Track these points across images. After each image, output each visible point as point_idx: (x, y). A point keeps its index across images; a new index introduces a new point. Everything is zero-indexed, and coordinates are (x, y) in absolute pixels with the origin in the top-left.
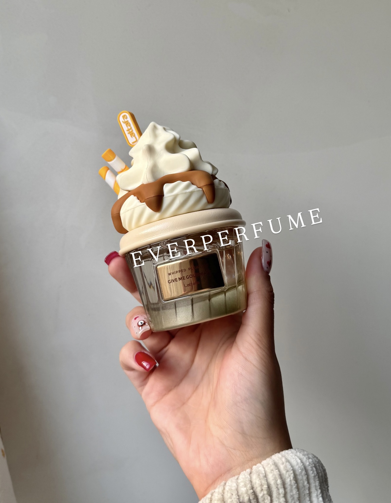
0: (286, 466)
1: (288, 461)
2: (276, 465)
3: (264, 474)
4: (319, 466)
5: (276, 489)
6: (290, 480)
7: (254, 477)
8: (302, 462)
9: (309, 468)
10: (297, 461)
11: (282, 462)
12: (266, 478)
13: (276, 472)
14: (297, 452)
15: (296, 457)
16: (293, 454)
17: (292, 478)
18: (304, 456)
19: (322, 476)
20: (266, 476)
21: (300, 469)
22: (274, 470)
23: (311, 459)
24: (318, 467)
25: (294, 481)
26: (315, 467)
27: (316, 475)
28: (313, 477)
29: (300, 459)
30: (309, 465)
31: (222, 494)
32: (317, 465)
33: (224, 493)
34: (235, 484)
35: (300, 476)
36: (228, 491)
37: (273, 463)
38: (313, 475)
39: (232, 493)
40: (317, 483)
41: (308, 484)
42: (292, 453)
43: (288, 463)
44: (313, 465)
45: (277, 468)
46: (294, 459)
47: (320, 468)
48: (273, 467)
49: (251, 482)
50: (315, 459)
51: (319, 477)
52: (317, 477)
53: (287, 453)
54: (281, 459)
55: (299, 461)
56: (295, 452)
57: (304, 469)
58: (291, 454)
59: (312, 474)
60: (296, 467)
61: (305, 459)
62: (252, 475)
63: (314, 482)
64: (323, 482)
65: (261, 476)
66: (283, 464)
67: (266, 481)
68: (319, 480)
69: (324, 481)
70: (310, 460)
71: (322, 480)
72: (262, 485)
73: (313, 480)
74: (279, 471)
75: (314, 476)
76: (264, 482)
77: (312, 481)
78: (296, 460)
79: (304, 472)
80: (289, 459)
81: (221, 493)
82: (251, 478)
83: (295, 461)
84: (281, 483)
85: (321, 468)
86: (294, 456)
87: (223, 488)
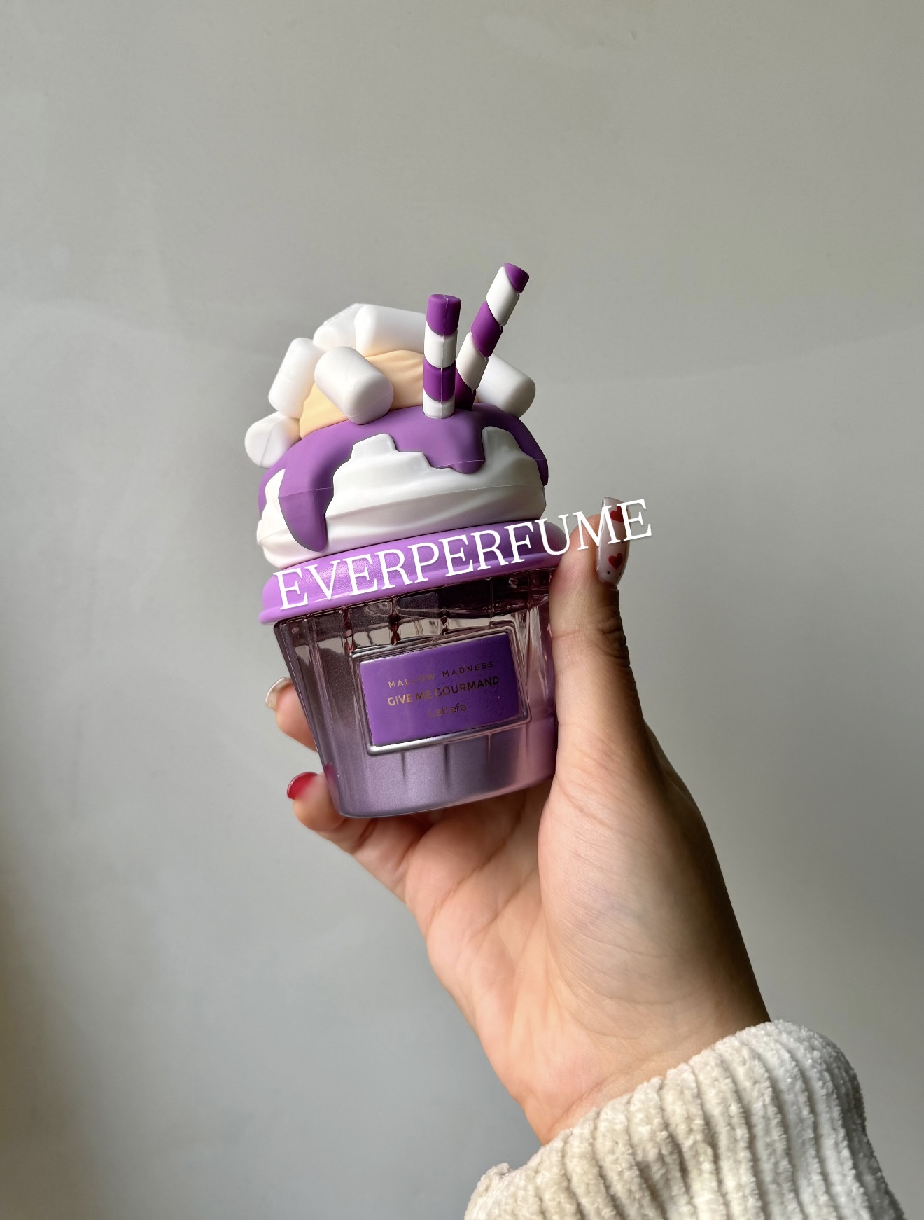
0: (751, 1070)
1: (757, 1056)
2: (725, 1067)
3: (696, 1090)
4: (839, 1068)
5: (728, 1128)
6: (765, 1106)
7: (670, 1096)
8: (793, 1057)
9: (813, 1074)
10: (780, 1057)
11: (741, 1058)
12: (699, 1101)
13: (726, 1084)
14: (780, 1033)
15: (779, 1046)
16: (772, 1038)
17: (768, 1100)
18: (799, 1044)
19: (847, 1095)
20: (699, 1095)
21: (790, 1077)
22: (721, 1080)
23: (818, 1050)
24: (836, 1071)
25: (775, 1106)
26: (829, 1070)
27: (832, 1092)
28: (825, 1097)
29: (790, 1051)
30: (813, 1067)
31: (591, 1140)
32: (835, 1065)
33: (594, 1138)
34: (621, 1118)
35: (789, 1095)
36: (604, 1135)
37: (719, 1062)
38: (824, 1091)
39: (617, 1139)
40: (836, 1112)
41: (811, 1115)
42: (768, 1034)
43: (756, 1062)
44: (824, 1066)
45: (729, 1074)
46: (774, 1052)
47: (841, 1073)
48: (716, 1072)
49: (662, 1109)
50: (830, 1049)
51: (838, 1098)
52: (835, 1096)
53: (756, 1035)
54: (738, 1051)
55: (787, 1056)
56: (777, 1031)
57: (800, 1076)
58: (766, 1039)
59: (821, 1089)
60: (779, 1072)
61: (801, 1051)
62: (664, 1091)
63: (827, 1109)
64: (849, 1110)
65: (688, 1094)
66: (744, 1063)
67: (700, 1107)
68: (840, 1105)
69: (852, 1106)
70: (817, 1054)
71: (849, 1103)
72: (689, 1119)
73: (825, 1106)
74: (735, 1082)
75: (828, 1095)
76: (695, 1110)
77: (821, 1107)
78: (778, 1052)
79: (799, 1084)
80: (761, 1050)
81: (588, 1140)
82: (661, 1099)
83: (776, 1056)
84: (741, 1113)
85: (844, 1074)
86: (772, 1045)
87: (592, 1125)
